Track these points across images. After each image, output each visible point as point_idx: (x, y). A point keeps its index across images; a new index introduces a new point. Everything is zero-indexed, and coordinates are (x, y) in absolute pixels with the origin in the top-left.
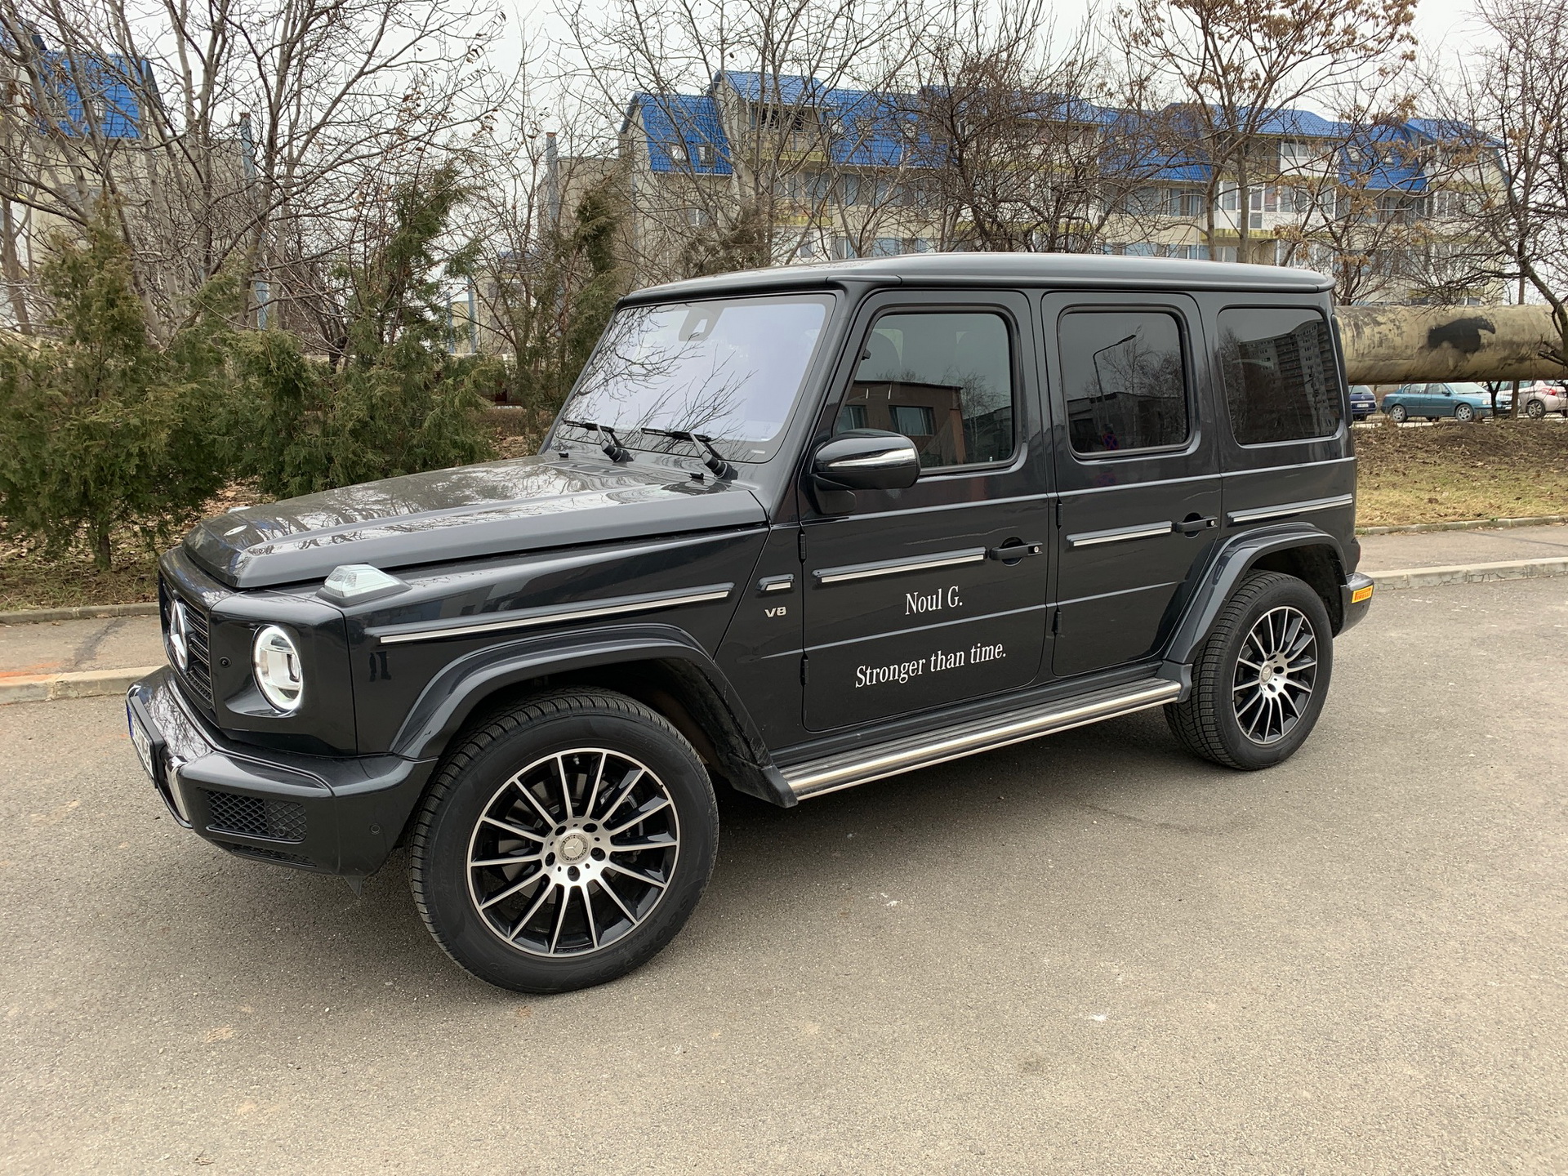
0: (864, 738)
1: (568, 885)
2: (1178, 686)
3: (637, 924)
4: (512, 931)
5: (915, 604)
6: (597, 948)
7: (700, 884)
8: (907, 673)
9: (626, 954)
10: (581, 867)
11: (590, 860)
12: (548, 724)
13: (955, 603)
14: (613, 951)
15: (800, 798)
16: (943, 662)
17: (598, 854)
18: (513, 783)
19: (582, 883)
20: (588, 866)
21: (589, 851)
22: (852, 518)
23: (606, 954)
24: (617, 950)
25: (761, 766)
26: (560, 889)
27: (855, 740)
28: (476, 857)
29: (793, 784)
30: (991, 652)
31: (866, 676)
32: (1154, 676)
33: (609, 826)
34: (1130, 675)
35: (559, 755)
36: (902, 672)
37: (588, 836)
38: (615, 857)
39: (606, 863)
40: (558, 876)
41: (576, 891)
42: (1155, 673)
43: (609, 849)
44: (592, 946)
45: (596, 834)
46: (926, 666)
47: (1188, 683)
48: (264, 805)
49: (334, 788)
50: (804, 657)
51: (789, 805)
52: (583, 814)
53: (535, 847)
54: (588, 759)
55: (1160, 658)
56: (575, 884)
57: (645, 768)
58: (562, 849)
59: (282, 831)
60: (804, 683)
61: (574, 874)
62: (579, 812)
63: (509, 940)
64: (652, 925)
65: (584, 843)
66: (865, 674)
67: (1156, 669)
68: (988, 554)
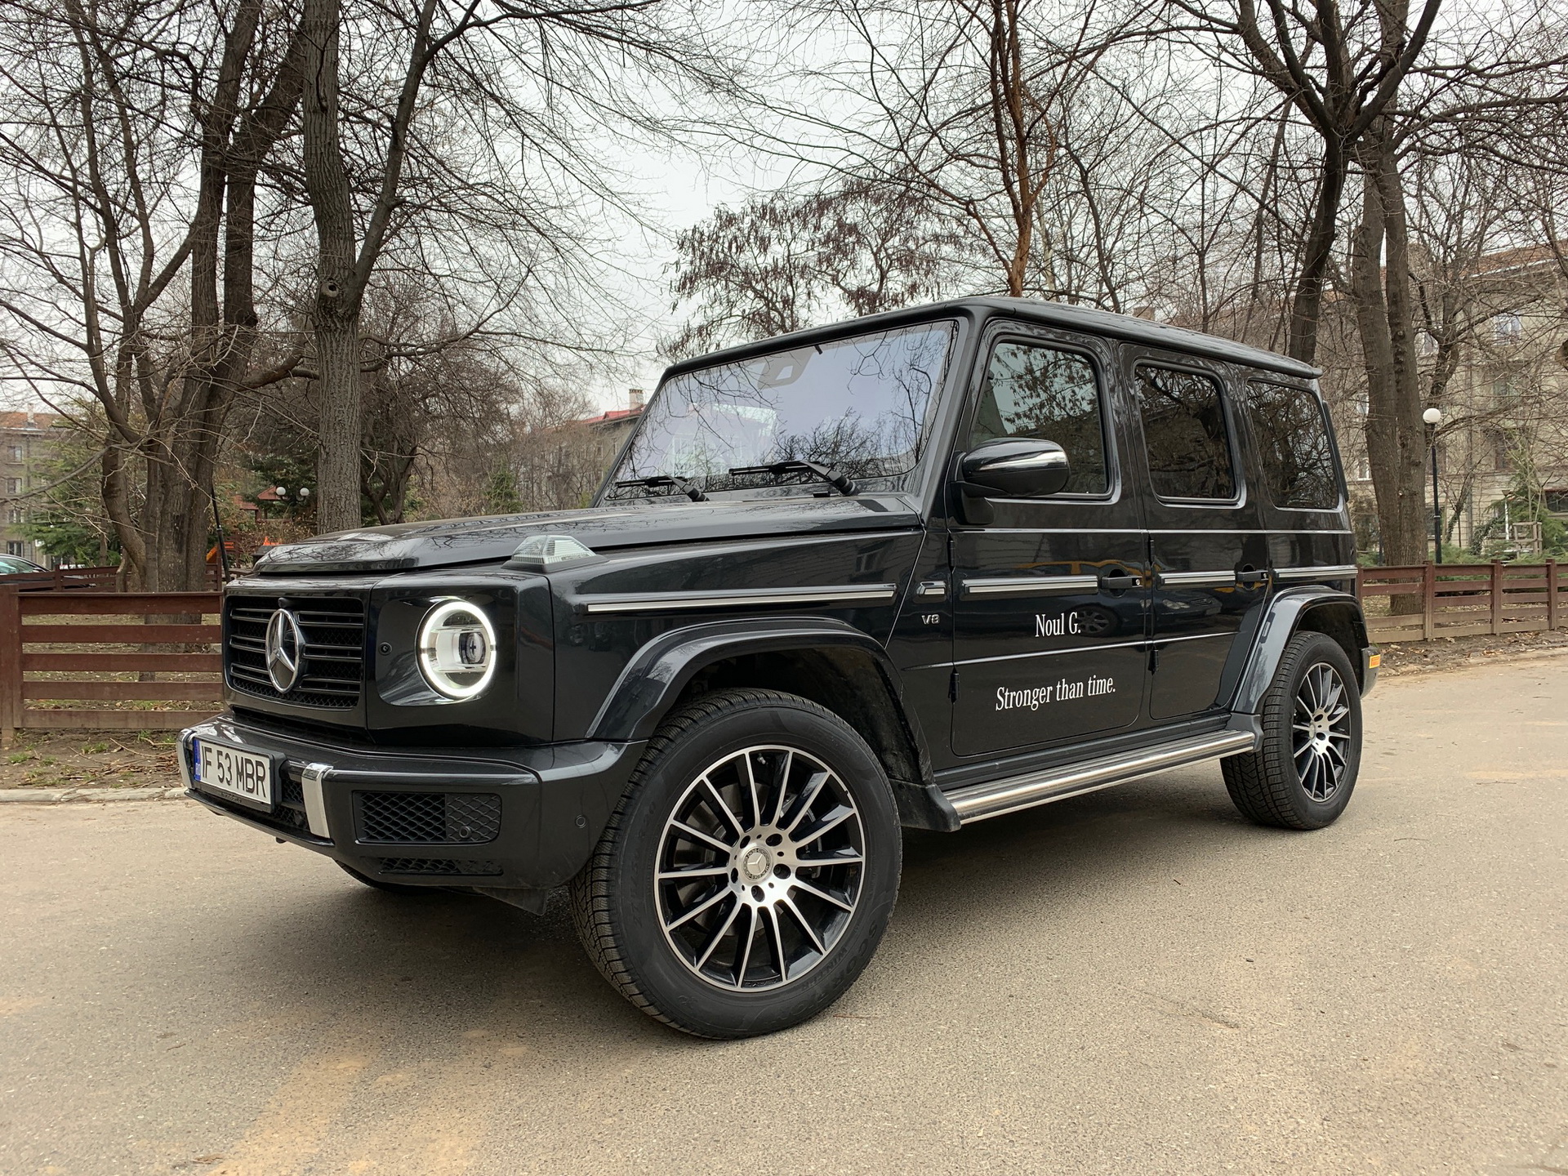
0: (1003, 768)
1: (755, 906)
2: (1252, 735)
3: (825, 954)
4: (697, 962)
5: (1047, 627)
6: (785, 982)
8: (1037, 700)
9: (817, 989)
10: (764, 886)
11: (773, 878)
12: (737, 715)
13: (1074, 629)
14: (803, 985)
15: (963, 822)
16: (1069, 691)
17: (782, 871)
18: (702, 781)
19: (769, 903)
20: (771, 885)
21: (772, 868)
22: (987, 531)
23: (795, 989)
24: (807, 983)
25: (925, 784)
26: (746, 909)
27: (992, 770)
28: (662, 870)
29: (956, 806)
30: (1103, 686)
31: (1007, 699)
32: (1224, 728)
33: (795, 837)
34: (1207, 725)
35: (746, 751)
36: (1033, 698)
37: (772, 849)
38: (800, 873)
40: (745, 897)
41: (763, 912)
42: (1224, 725)
43: (794, 864)
44: (780, 979)
45: (779, 848)
46: (1053, 693)
47: (1260, 732)
48: (443, 803)
49: (540, 773)
50: (955, 671)
51: (954, 828)
52: (770, 822)
53: (722, 858)
54: (774, 758)
55: (1229, 711)
56: (761, 904)
57: (830, 772)
58: (745, 865)
59: (464, 832)
60: (954, 699)
61: (758, 893)
62: (767, 818)
63: (696, 970)
64: (840, 955)
65: (767, 858)
66: (1004, 697)
67: (1226, 721)
68: (1100, 582)
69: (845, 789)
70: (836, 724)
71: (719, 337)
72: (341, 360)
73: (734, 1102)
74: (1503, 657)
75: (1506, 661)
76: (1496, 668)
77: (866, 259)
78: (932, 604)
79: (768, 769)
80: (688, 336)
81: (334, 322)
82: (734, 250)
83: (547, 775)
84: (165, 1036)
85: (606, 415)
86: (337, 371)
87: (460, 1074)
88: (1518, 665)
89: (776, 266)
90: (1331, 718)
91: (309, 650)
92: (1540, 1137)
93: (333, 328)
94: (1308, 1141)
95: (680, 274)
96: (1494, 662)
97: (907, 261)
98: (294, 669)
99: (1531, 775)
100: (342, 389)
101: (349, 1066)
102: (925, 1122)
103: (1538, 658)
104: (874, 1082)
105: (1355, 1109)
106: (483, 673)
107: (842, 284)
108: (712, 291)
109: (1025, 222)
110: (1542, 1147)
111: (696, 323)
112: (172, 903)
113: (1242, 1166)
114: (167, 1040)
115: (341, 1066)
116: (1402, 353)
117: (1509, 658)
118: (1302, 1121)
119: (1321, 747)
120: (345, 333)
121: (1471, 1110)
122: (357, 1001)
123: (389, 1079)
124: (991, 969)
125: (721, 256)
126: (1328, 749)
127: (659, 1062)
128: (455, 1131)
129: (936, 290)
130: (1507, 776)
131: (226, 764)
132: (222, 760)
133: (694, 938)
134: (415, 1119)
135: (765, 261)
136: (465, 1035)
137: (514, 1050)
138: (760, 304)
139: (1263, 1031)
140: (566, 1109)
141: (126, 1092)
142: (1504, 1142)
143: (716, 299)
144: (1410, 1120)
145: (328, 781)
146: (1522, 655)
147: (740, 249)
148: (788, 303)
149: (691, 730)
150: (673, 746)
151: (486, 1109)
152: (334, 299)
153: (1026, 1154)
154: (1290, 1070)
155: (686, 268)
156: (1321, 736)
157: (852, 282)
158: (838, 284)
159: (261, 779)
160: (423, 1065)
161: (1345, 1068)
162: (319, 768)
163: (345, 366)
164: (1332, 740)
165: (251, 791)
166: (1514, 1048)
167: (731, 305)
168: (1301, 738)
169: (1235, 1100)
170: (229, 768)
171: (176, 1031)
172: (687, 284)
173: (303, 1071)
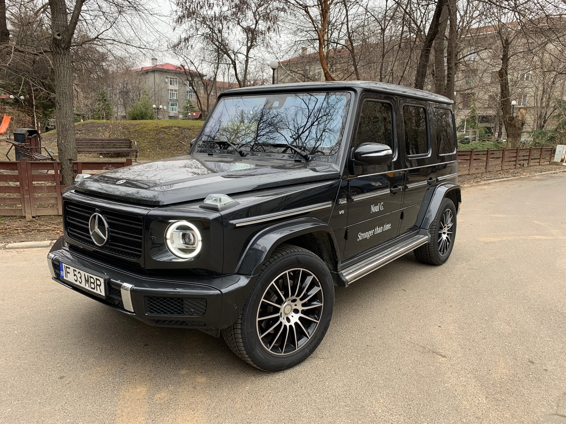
0: (358, 260)
1: (288, 325)
2: (427, 237)
3: (310, 338)
4: (270, 346)
5: (375, 209)
6: (297, 349)
7: (330, 320)
8: (370, 235)
9: (307, 351)
10: (290, 317)
11: (293, 314)
12: (285, 259)
13: (382, 209)
14: (303, 350)
15: (349, 283)
16: (378, 230)
17: (296, 311)
18: (273, 284)
19: (292, 323)
20: (292, 316)
21: (292, 310)
22: (358, 177)
23: (300, 351)
24: (304, 349)
25: (338, 272)
26: (285, 326)
27: (355, 261)
28: (259, 317)
29: (347, 278)
30: (388, 227)
33: (302, 299)
34: (414, 234)
35: (287, 272)
36: (368, 235)
37: (293, 304)
38: (303, 312)
39: (300, 315)
40: (285, 322)
41: (291, 327)
42: (418, 233)
43: (300, 308)
44: (296, 349)
45: (295, 303)
46: (374, 232)
47: (430, 236)
48: (182, 301)
49: (221, 290)
50: (347, 230)
51: (347, 286)
52: (294, 295)
53: (277, 310)
54: (296, 273)
55: (420, 228)
56: (290, 324)
57: (314, 275)
58: (284, 310)
59: (191, 312)
60: (346, 239)
61: (288, 320)
62: (293, 294)
63: (269, 350)
64: (315, 338)
65: (291, 307)
66: (360, 235)
67: (418, 232)
68: (391, 190)
69: (318, 281)
70: (316, 258)
71: (192, 43)
72: (64, 66)
73: (291, 401)
74: (474, 184)
75: (475, 186)
76: (472, 189)
77: (250, 14)
78: (342, 207)
79: (294, 276)
80: (180, 42)
81: (60, 50)
82: (199, 7)
83: (224, 291)
84: (61, 378)
85: (142, 68)
86: (62, 71)
87: (186, 393)
88: (479, 187)
89: (215, 15)
90: (448, 227)
91: (112, 232)
92: (553, 402)
93: (60, 53)
94: (484, 407)
95: (177, 16)
96: (472, 186)
97: (266, 17)
98: (106, 238)
99: (499, 239)
100: (65, 79)
101: (141, 390)
102: (359, 406)
103: (485, 184)
104: (335, 388)
105: (494, 393)
106: (195, 250)
107: (241, 24)
108: (190, 24)
109: (326, 16)
110: (554, 406)
111: (184, 36)
112: (35, 307)
113: (468, 421)
114: (63, 380)
115: (138, 390)
116: (450, 74)
117: (476, 184)
118: (480, 399)
119: (444, 237)
120: (65, 55)
121: (529, 391)
122: (132, 357)
123: (160, 396)
124: (357, 333)
125: (194, 9)
126: (447, 238)
127: (257, 383)
128: (195, 421)
129: (277, 30)
130: (492, 239)
131: (79, 276)
132: (76, 273)
133: (269, 339)
134: (177, 415)
135: (211, 13)
136: (179, 372)
137: (201, 379)
138: (208, 30)
139: (454, 359)
140: (231, 407)
141: (57, 408)
142: (543, 404)
143: (192, 26)
144: (511, 396)
145: (132, 291)
146: (480, 183)
147: (201, 8)
148: (220, 31)
149: (270, 267)
150: (264, 273)
151: (202, 409)
152: (60, 40)
153: (398, 419)
154: (468, 376)
155: (179, 13)
156: (444, 233)
157: (245, 24)
158: (240, 25)
159: (100, 286)
160: (170, 388)
161: (485, 374)
162: (129, 286)
163: (65, 69)
164: (448, 234)
165: (94, 289)
166: (532, 363)
167: (197, 30)
168: (440, 235)
169: (456, 391)
170: (81, 278)
171: (65, 375)
172: (180, 20)
173: (124, 394)
